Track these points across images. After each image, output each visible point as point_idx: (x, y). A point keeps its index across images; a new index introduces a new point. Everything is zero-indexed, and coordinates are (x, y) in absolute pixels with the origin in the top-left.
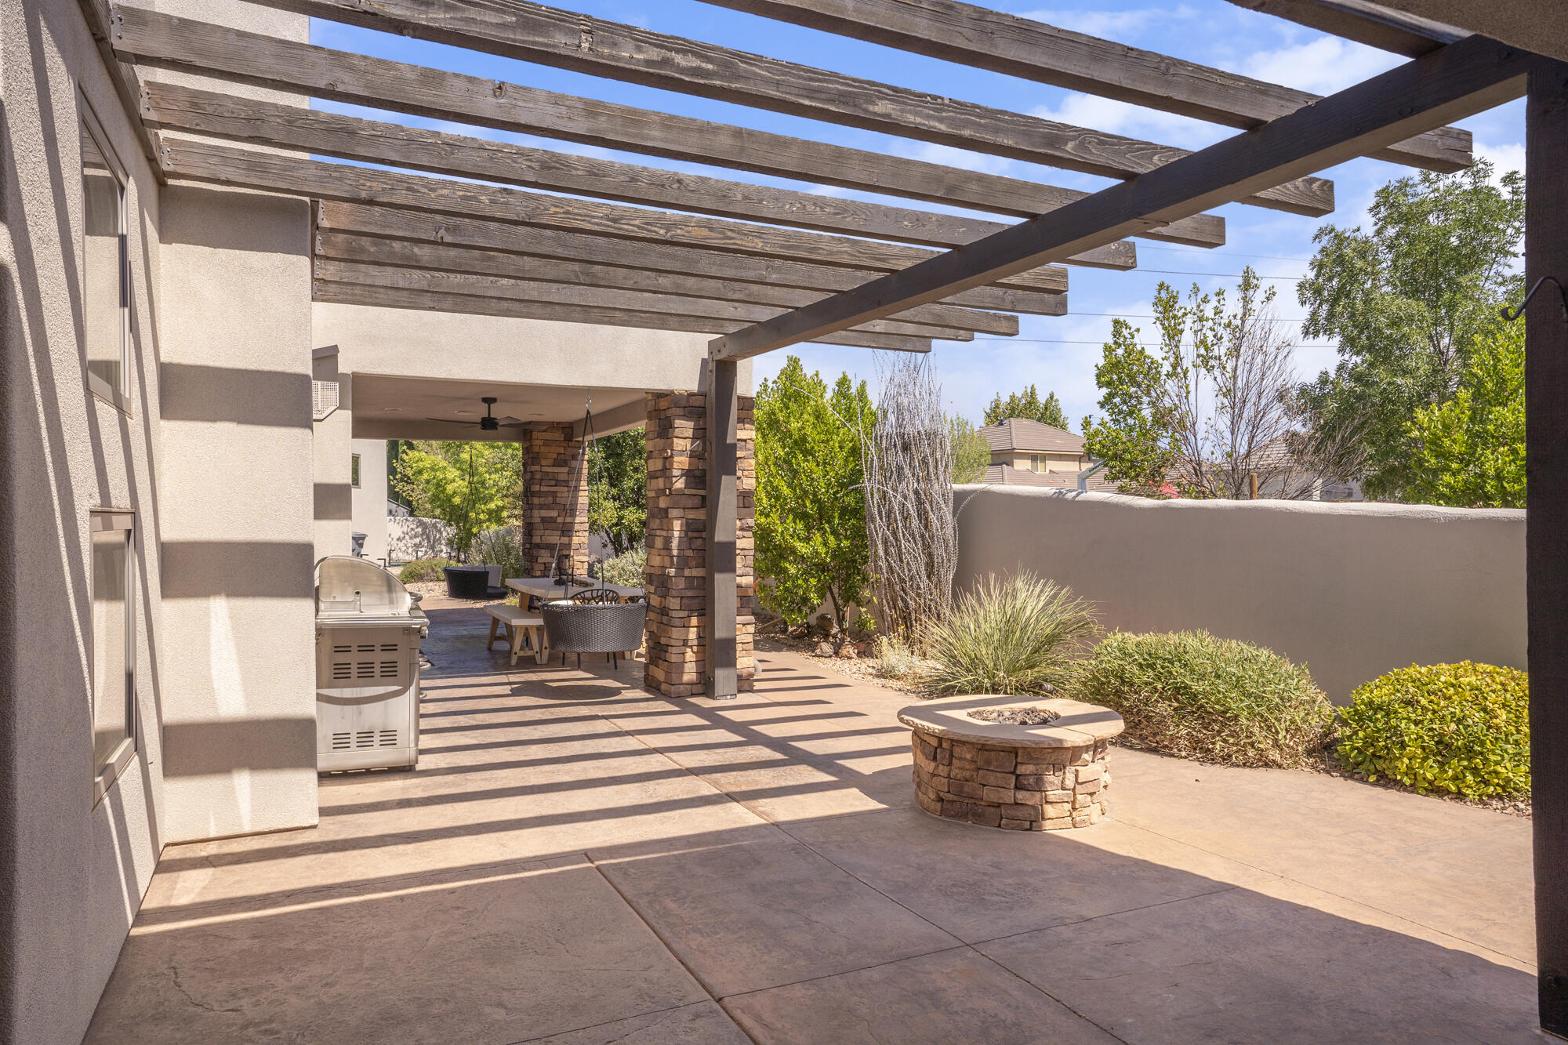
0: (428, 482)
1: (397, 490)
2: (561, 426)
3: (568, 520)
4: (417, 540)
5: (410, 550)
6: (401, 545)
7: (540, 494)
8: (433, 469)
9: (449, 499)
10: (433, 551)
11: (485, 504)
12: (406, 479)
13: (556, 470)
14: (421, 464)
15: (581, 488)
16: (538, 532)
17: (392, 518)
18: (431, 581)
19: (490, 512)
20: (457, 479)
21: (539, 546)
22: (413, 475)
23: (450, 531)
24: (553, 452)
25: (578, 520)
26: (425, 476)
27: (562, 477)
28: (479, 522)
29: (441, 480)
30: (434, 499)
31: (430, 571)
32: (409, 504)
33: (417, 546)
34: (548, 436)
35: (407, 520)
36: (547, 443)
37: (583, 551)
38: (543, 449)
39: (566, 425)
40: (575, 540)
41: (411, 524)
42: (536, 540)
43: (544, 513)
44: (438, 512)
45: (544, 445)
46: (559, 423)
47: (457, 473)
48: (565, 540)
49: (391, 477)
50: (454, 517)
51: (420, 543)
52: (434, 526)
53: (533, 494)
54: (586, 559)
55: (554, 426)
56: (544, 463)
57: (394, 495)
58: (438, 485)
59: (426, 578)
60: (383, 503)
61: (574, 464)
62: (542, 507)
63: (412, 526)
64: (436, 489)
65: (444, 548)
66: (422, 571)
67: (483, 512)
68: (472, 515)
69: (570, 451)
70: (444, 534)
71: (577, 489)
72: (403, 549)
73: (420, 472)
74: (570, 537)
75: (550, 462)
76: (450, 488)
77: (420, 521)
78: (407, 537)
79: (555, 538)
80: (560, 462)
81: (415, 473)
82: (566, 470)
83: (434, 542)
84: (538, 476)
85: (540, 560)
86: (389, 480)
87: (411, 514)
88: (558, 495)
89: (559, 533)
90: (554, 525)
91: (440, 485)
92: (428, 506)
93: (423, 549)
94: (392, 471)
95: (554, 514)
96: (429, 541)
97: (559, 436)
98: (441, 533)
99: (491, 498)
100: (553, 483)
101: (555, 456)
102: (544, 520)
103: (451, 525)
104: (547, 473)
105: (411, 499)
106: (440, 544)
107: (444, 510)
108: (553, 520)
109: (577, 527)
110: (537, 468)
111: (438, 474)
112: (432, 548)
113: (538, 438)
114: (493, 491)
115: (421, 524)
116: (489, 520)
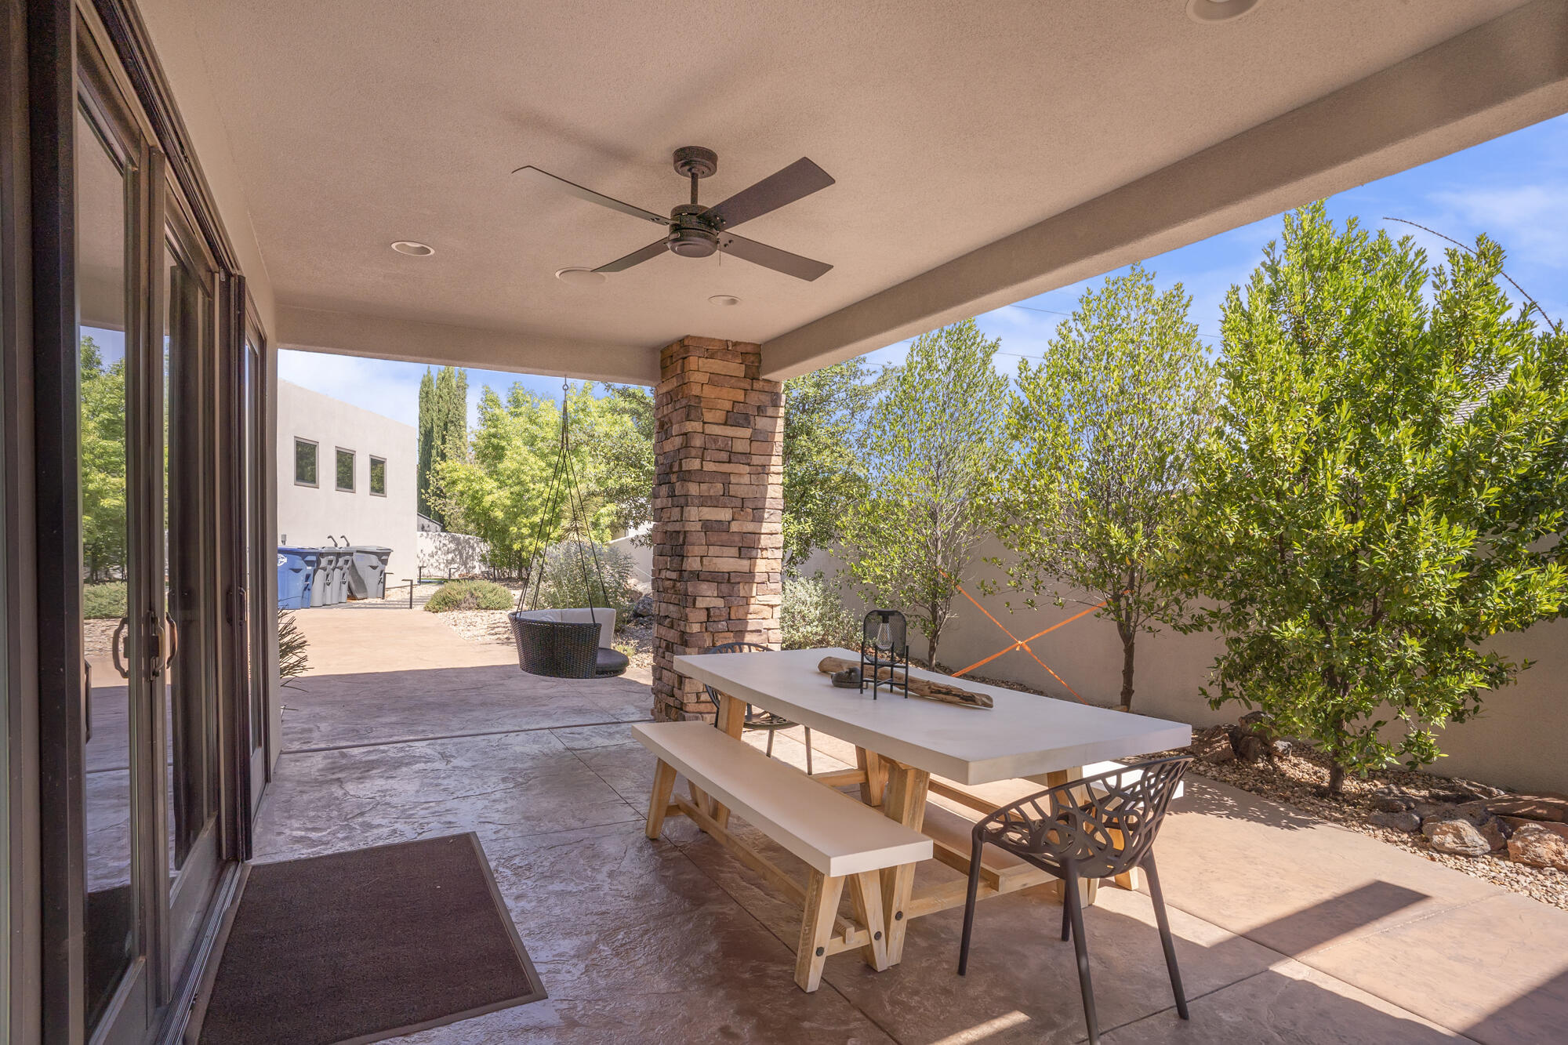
0: (462, 493)
1: (429, 504)
2: (740, 349)
3: (750, 527)
4: (450, 556)
5: (442, 566)
6: (433, 561)
7: (700, 476)
8: (468, 479)
9: (486, 512)
10: (466, 567)
11: (527, 517)
12: (440, 494)
13: (729, 431)
14: (455, 475)
15: (773, 469)
16: (698, 550)
17: (425, 533)
18: (470, 608)
19: (533, 526)
20: (495, 491)
21: (697, 576)
22: (446, 486)
23: (485, 548)
24: (723, 398)
25: (766, 527)
26: (460, 487)
27: (740, 446)
28: (521, 537)
29: (477, 492)
30: (469, 513)
31: (468, 596)
32: (440, 519)
33: (449, 562)
34: (717, 365)
35: (439, 535)
36: (715, 380)
37: (773, 586)
38: (709, 392)
39: (749, 349)
40: (761, 566)
41: (445, 538)
42: (692, 564)
43: (710, 514)
44: (472, 527)
45: (711, 382)
46: (735, 344)
47: (496, 484)
48: (743, 565)
49: (423, 491)
50: (490, 533)
51: (453, 559)
52: (467, 542)
53: (686, 476)
54: (776, 600)
55: (728, 349)
56: (708, 416)
57: (424, 509)
58: (474, 498)
59: (464, 605)
60: (412, 517)
61: (761, 423)
62: (705, 501)
63: (444, 542)
64: (472, 500)
65: (477, 564)
66: (459, 597)
67: (525, 526)
68: (514, 529)
69: (754, 399)
70: (478, 550)
71: (763, 470)
72: (435, 565)
73: (454, 483)
74: (752, 559)
75: (720, 416)
76: (487, 500)
77: (453, 537)
78: (439, 552)
79: (727, 562)
80: (736, 417)
81: (448, 484)
82: (747, 433)
83: (467, 558)
84: (698, 442)
85: (701, 603)
86: (420, 494)
87: (444, 529)
88: (733, 479)
89: (734, 551)
90: (724, 537)
91: (476, 498)
92: (462, 522)
93: (456, 566)
94: (423, 483)
95: (724, 515)
96: (461, 557)
97: (735, 368)
98: (474, 549)
99: (535, 511)
100: (724, 456)
101: (728, 406)
102: (708, 526)
103: (485, 541)
104: (715, 438)
105: (443, 513)
106: (473, 560)
107: (478, 524)
108: (721, 527)
109: (764, 541)
110: (696, 426)
111: (474, 484)
112: (465, 564)
113: (700, 369)
114: (537, 502)
115: (454, 539)
116: (531, 536)
